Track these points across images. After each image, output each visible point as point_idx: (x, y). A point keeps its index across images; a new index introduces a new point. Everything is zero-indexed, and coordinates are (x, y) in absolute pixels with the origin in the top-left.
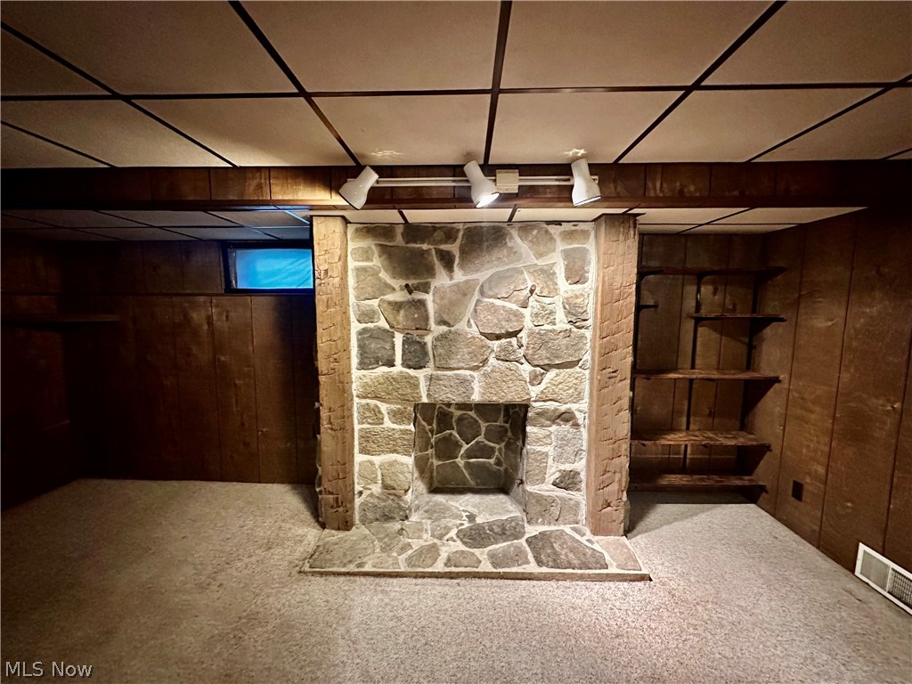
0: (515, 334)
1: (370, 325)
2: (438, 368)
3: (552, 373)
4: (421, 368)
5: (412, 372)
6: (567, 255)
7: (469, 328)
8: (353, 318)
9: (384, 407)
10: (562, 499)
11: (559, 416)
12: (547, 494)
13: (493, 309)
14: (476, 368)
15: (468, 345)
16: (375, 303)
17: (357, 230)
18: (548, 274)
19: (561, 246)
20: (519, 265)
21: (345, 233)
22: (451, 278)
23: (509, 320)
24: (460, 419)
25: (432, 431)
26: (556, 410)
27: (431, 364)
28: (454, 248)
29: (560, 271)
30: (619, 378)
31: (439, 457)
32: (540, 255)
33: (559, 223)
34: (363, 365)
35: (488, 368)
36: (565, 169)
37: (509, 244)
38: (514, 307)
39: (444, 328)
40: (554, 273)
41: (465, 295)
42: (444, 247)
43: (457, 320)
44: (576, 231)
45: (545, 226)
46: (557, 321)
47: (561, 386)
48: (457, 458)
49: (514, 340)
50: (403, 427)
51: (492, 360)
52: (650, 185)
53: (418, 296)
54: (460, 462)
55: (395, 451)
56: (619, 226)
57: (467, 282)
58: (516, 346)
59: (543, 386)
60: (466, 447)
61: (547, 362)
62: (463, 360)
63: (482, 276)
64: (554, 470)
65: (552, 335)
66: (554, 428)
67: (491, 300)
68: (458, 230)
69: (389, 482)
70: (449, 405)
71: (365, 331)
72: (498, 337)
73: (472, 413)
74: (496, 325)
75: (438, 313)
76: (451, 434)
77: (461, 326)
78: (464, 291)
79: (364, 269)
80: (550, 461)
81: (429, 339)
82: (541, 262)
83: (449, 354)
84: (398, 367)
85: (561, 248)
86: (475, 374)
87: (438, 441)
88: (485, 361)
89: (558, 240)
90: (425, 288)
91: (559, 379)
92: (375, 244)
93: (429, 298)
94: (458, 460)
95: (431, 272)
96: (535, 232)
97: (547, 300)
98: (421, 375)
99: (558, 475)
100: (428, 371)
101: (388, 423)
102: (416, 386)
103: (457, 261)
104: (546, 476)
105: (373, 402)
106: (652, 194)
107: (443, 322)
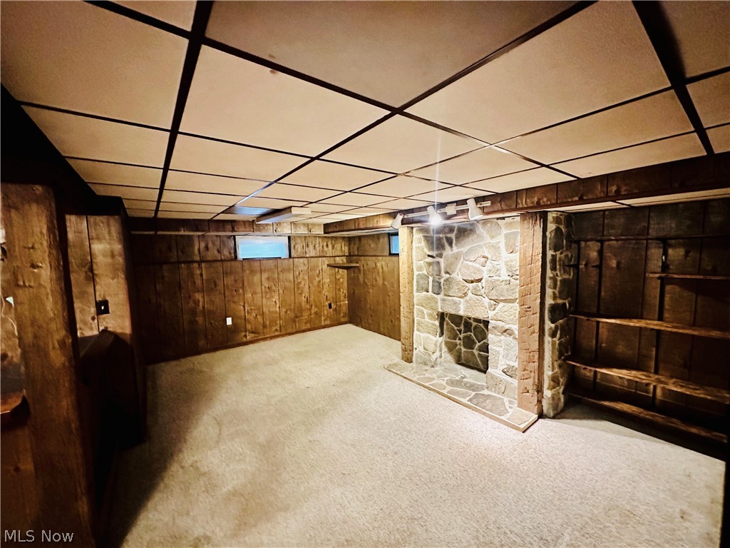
0: (479, 280)
1: (421, 273)
2: (446, 295)
3: (501, 304)
4: (439, 294)
5: (435, 295)
6: (507, 236)
7: (458, 276)
8: (415, 270)
9: (425, 311)
10: (506, 381)
11: (505, 331)
12: (497, 375)
13: (467, 267)
14: (461, 297)
15: (458, 284)
16: (422, 262)
17: (417, 230)
18: (495, 248)
19: (504, 231)
20: (482, 243)
21: (412, 232)
22: (452, 250)
23: (475, 273)
24: (476, 327)
25: (460, 331)
26: (502, 327)
27: (442, 293)
28: (453, 236)
29: (502, 246)
30: (532, 312)
31: (465, 347)
32: (492, 237)
33: (503, 218)
34: (418, 291)
35: (467, 298)
36: (464, 202)
37: (477, 232)
38: (478, 266)
39: (448, 276)
40: (499, 247)
41: (457, 259)
42: (449, 235)
43: (453, 272)
44: (514, 222)
45: (496, 221)
46: (501, 275)
47: (506, 313)
48: (473, 349)
49: (479, 284)
50: (432, 322)
51: (470, 294)
52: (519, 201)
53: (438, 259)
54: (476, 352)
55: (429, 333)
56: (529, 219)
57: (458, 252)
58: (481, 288)
59: (495, 311)
60: (478, 344)
61: (496, 298)
62: (455, 292)
63: (464, 249)
64: (503, 363)
65: (498, 283)
66: (502, 337)
67: (467, 262)
68: (455, 227)
69: (426, 347)
70: (470, 318)
71: (419, 275)
72: (472, 282)
73: (481, 325)
74: (469, 275)
75: (445, 268)
76: (471, 335)
77: (454, 275)
78: (457, 257)
79: (418, 247)
80: (501, 357)
81: (442, 281)
82: (493, 241)
83: (449, 288)
84: (430, 293)
85: (505, 232)
86: (462, 300)
87: (464, 337)
88: (465, 294)
89: (503, 229)
90: (440, 256)
91: (505, 309)
92: (424, 236)
93: (442, 261)
94: (474, 351)
95: (443, 247)
96: (489, 225)
97: (497, 263)
98: (439, 297)
99: (506, 366)
100: (441, 296)
101: (427, 319)
102: (437, 303)
103: (454, 242)
104: (499, 365)
105: (422, 308)
106: (521, 206)
107: (447, 273)
